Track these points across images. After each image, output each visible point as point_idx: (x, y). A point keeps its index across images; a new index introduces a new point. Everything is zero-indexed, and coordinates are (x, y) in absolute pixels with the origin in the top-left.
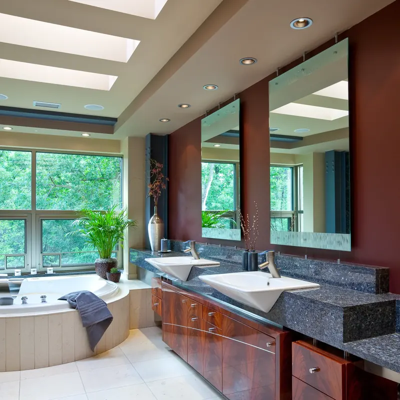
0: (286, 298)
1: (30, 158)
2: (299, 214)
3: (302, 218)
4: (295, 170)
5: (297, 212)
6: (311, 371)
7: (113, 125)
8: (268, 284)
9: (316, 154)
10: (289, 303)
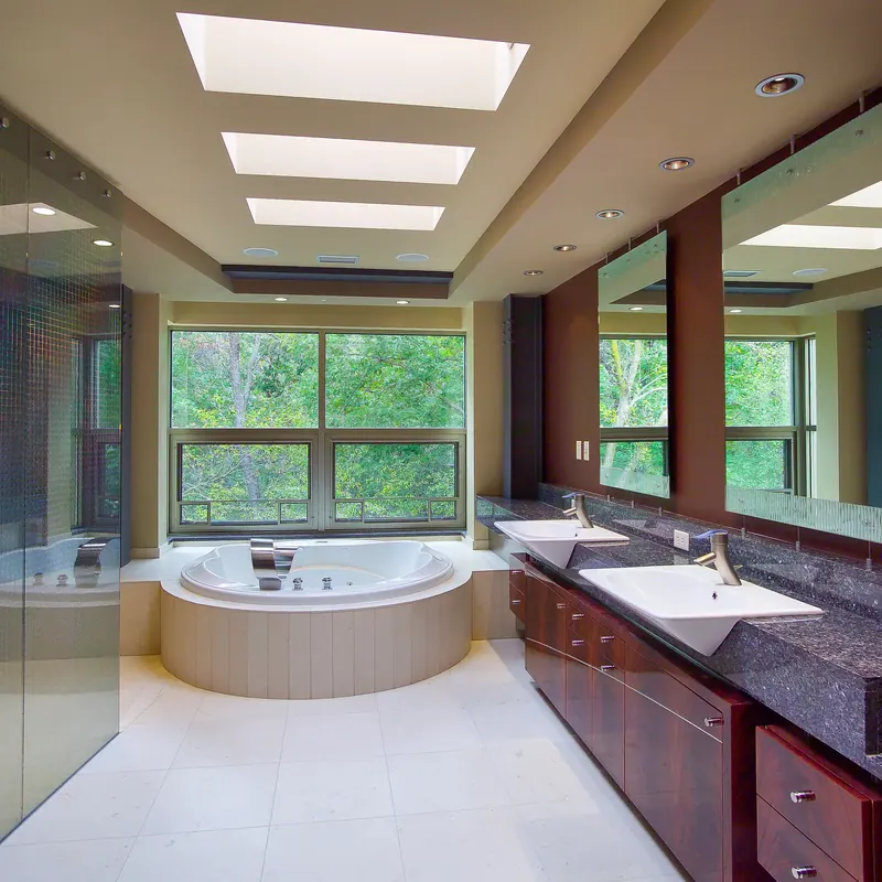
0: (745, 636)
1: (317, 343)
2: (808, 433)
3: (814, 439)
4: (799, 347)
5: (802, 429)
6: (794, 796)
7: (447, 284)
8: (715, 596)
9: (841, 315)
10: (750, 645)
